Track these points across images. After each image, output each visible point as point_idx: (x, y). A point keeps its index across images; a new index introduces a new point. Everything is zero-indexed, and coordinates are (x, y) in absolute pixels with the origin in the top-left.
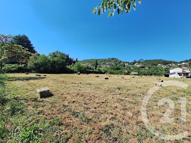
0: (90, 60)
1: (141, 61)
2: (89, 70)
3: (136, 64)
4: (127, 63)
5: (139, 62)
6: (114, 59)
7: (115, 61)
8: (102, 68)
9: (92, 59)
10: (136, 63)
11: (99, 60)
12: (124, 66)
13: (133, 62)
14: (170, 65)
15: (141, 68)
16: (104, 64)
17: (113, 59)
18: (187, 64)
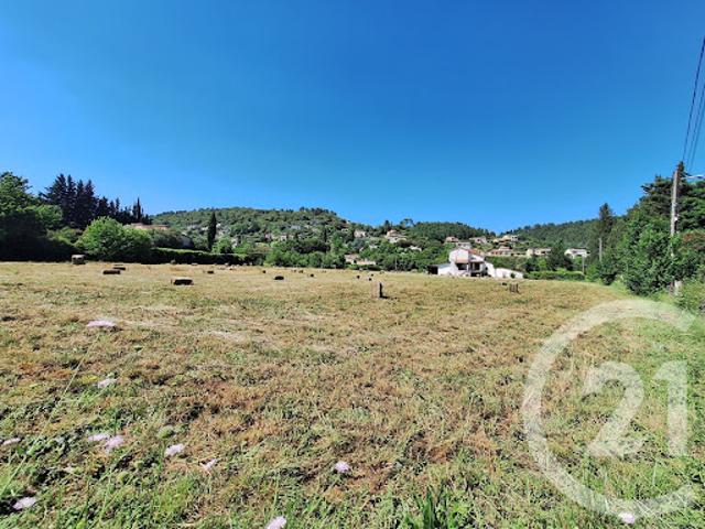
0: (228, 209)
1: (405, 226)
2: (170, 250)
3: (388, 233)
4: (361, 228)
5: (399, 229)
6: (321, 211)
7: (326, 220)
8: (273, 243)
9: (237, 209)
10: (390, 229)
11: (268, 212)
12: (352, 238)
13: (382, 228)
14: (476, 239)
15: (400, 249)
16: (283, 229)
17: (318, 212)
18: (512, 238)
